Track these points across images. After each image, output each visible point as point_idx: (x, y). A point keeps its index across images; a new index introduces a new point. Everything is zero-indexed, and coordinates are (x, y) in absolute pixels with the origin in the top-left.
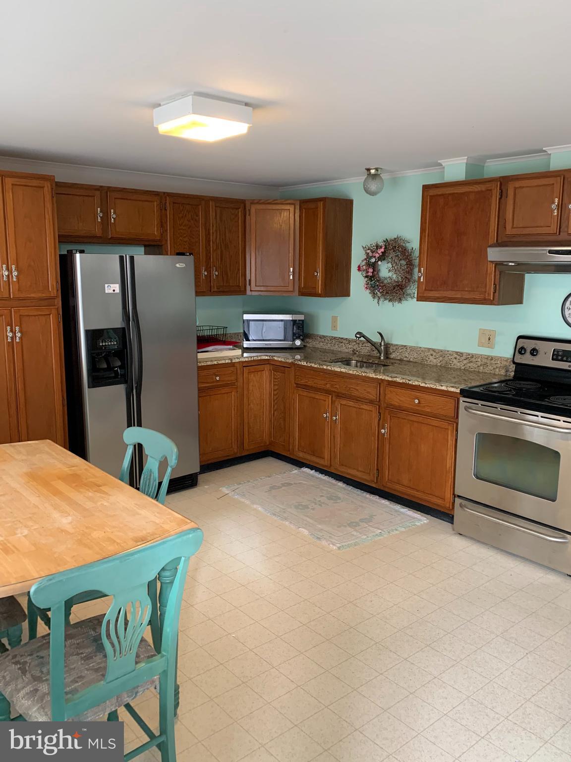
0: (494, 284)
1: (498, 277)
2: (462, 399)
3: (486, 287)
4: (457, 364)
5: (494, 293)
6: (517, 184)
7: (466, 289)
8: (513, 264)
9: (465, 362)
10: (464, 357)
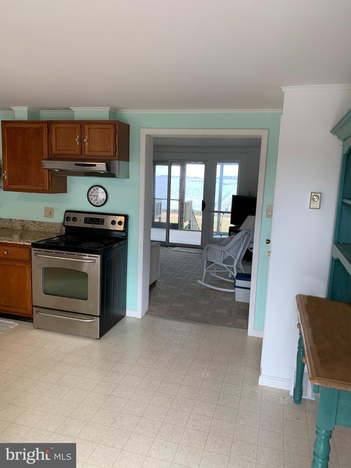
0: (49, 181)
1: (50, 178)
2: (33, 249)
3: (44, 183)
4: (32, 228)
5: (49, 187)
6: (57, 126)
7: (33, 184)
8: (58, 171)
9: (37, 227)
10: (37, 224)
